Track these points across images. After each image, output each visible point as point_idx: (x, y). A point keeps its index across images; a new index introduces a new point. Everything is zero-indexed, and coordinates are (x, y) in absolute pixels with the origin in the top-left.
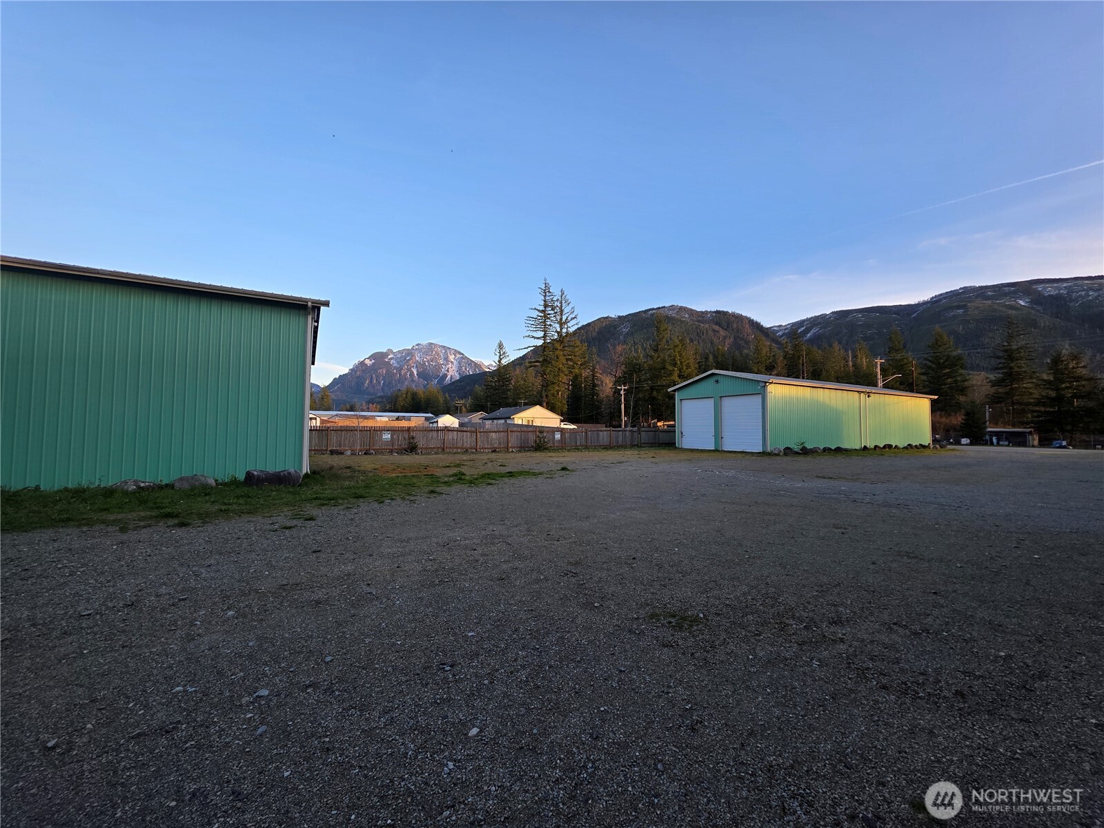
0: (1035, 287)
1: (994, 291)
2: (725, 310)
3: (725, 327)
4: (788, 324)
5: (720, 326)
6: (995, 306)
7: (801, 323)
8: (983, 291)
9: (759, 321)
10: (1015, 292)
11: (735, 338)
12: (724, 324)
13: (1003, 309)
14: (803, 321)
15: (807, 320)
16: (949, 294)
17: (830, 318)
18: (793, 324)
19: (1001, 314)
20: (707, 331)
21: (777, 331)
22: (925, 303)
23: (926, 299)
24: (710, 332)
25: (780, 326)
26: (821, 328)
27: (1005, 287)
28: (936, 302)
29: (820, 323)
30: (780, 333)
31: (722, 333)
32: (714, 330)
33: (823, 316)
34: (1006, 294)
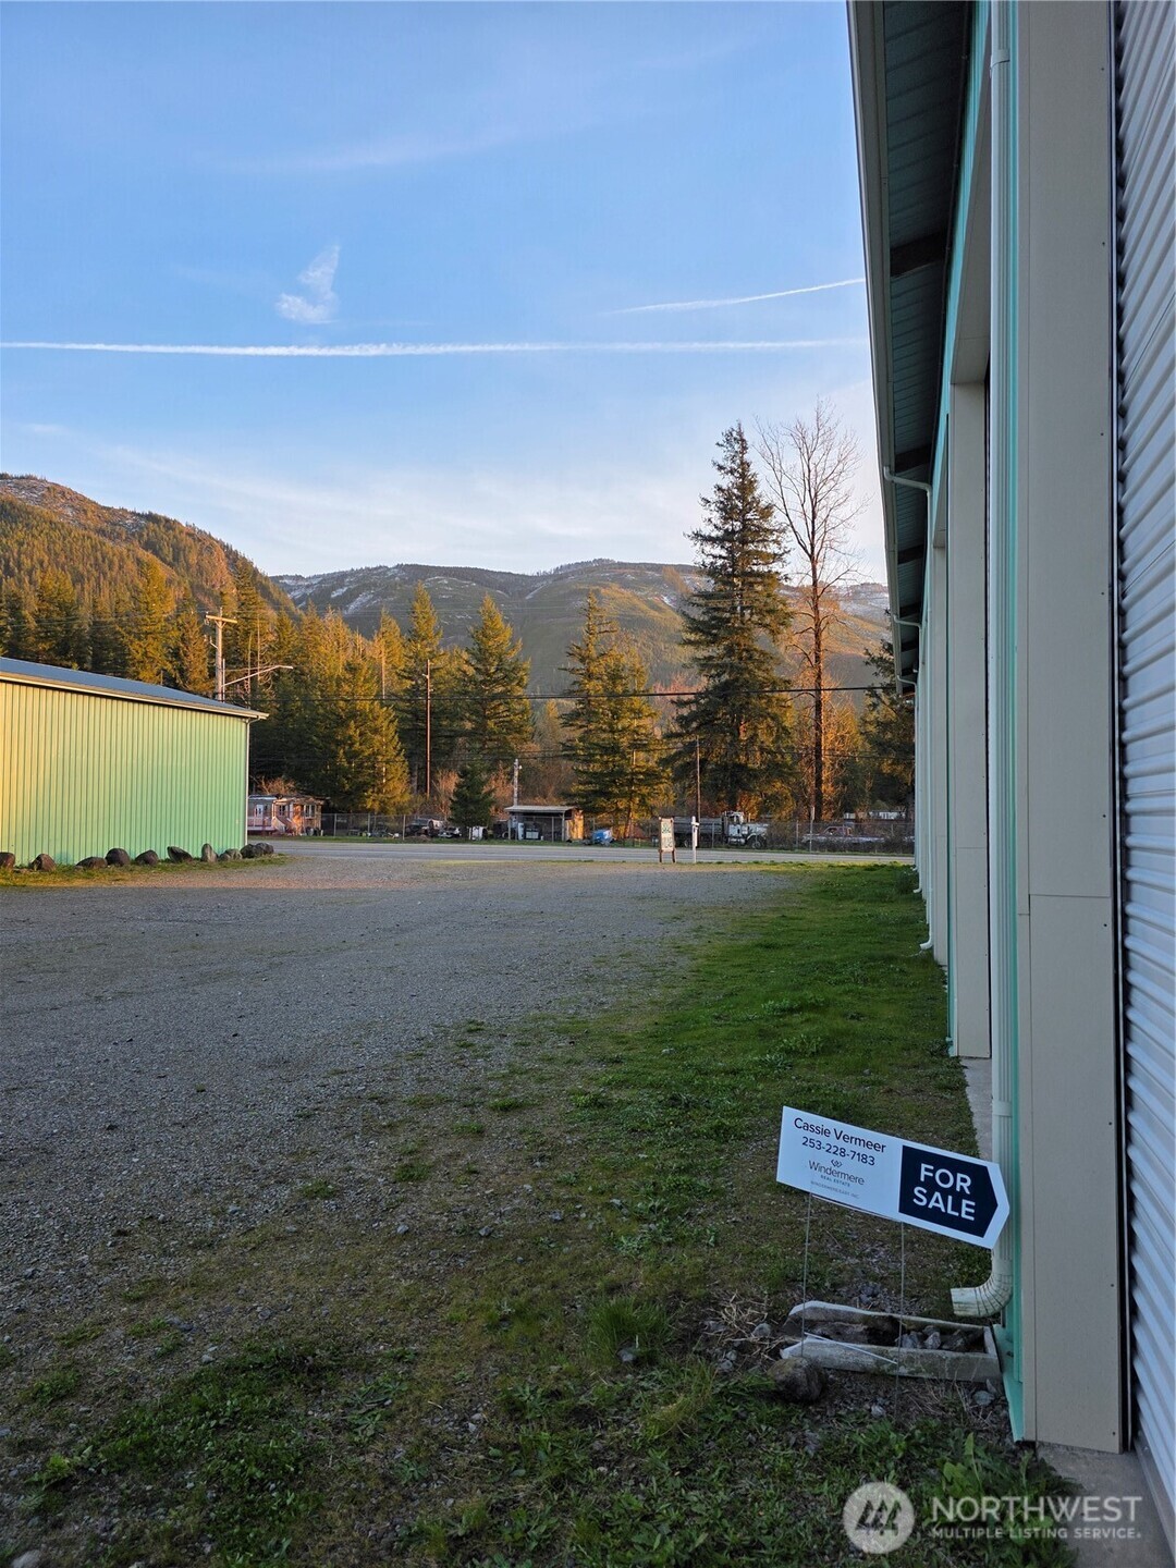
0: (682, 578)
1: (636, 574)
2: (171, 517)
3: (170, 559)
4: (315, 577)
5: (156, 553)
6: (635, 601)
7: (340, 578)
8: (621, 571)
9: (249, 557)
10: (660, 582)
11: (195, 588)
12: (168, 552)
13: (645, 607)
14: (342, 576)
15: (353, 573)
16: (580, 567)
17: (394, 576)
18: (325, 579)
19: (642, 614)
20: (122, 560)
21: (291, 589)
22: (545, 577)
23: (548, 571)
24: (131, 565)
25: (298, 578)
26: (376, 595)
27: (649, 570)
28: (561, 578)
29: (375, 585)
30: (297, 594)
31: (162, 571)
32: (139, 562)
33: (381, 571)
34: (649, 582)
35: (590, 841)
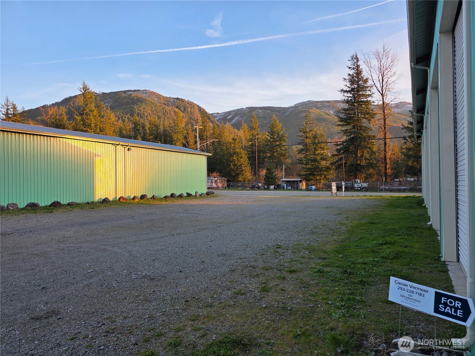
0: (336, 104)
1: (321, 104)
2: (183, 98)
3: (183, 110)
4: (223, 113)
5: (179, 109)
6: (321, 113)
7: (230, 113)
8: (316, 104)
9: (204, 108)
10: (329, 106)
11: (190, 118)
12: (182, 108)
13: (324, 115)
14: (231, 112)
15: (233, 111)
16: (303, 103)
17: (245, 111)
18: (225, 113)
19: (323, 117)
20: (170, 111)
21: (216, 117)
22: (292, 107)
23: (292, 105)
24: (173, 113)
25: (218, 113)
26: (240, 117)
27: (325, 103)
28: (297, 107)
29: (240, 114)
30: (218, 118)
31: (181, 114)
32: (175, 112)
33: (242, 109)
34: (325, 107)
35: (308, 189)
